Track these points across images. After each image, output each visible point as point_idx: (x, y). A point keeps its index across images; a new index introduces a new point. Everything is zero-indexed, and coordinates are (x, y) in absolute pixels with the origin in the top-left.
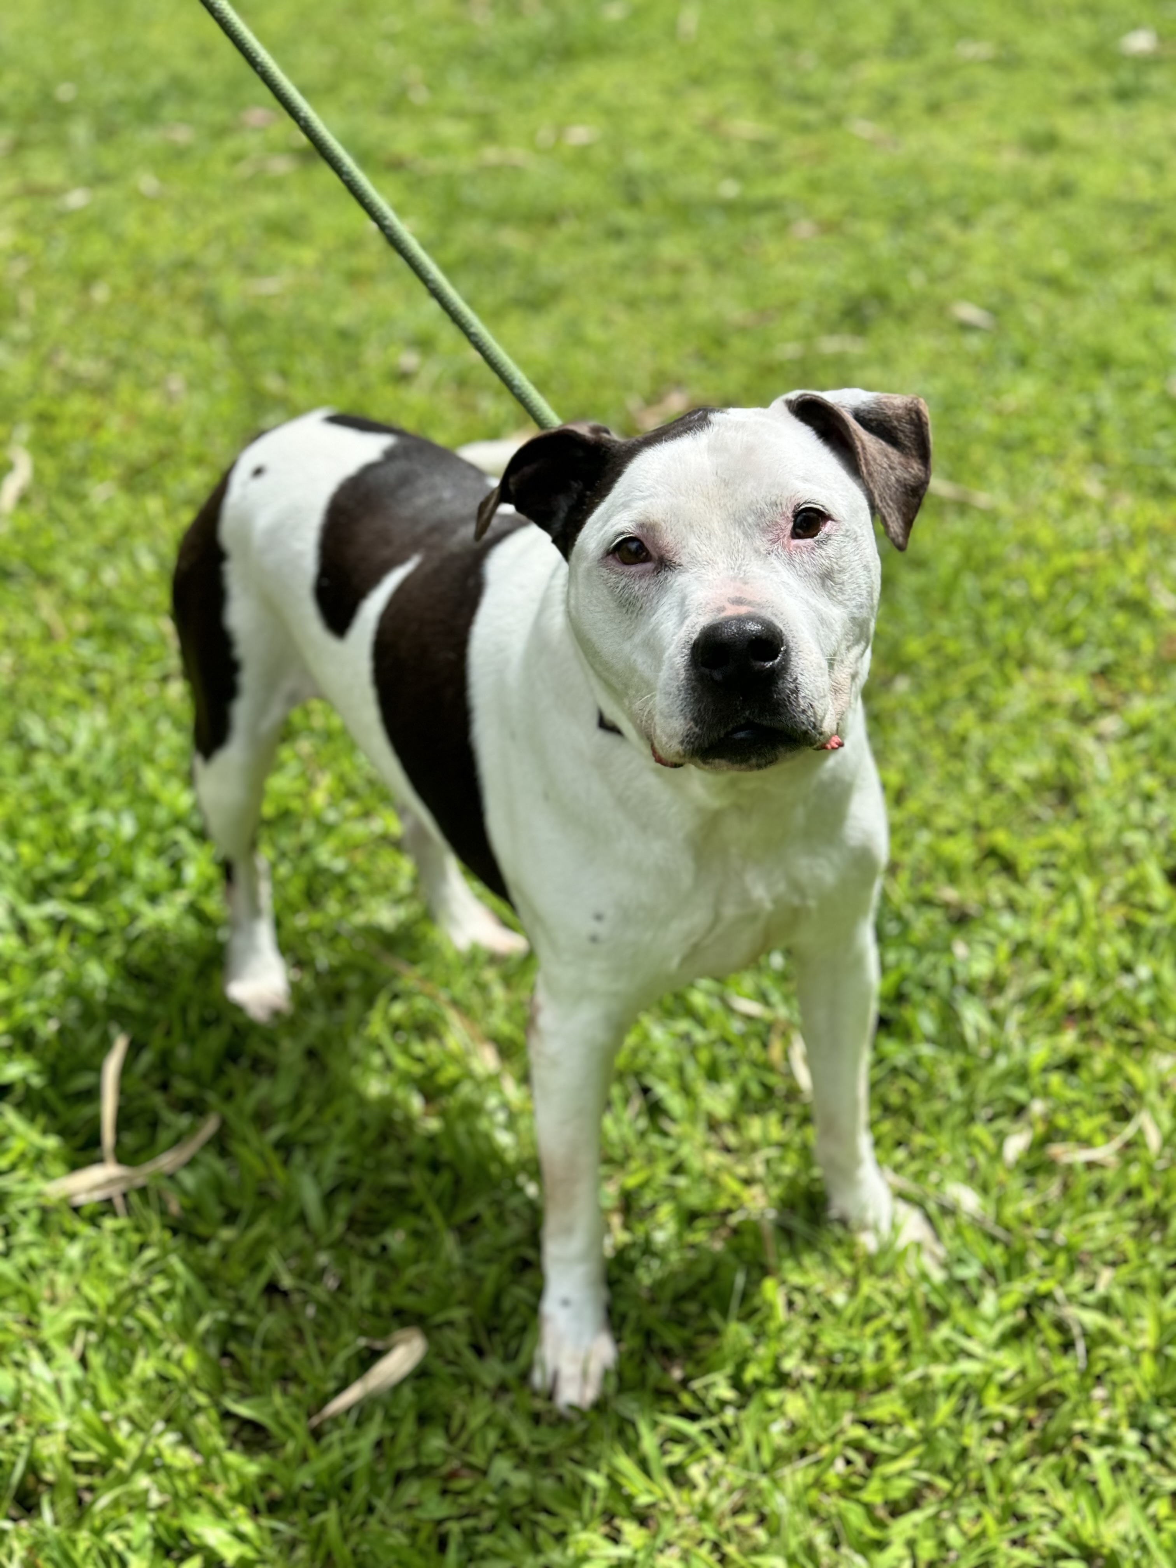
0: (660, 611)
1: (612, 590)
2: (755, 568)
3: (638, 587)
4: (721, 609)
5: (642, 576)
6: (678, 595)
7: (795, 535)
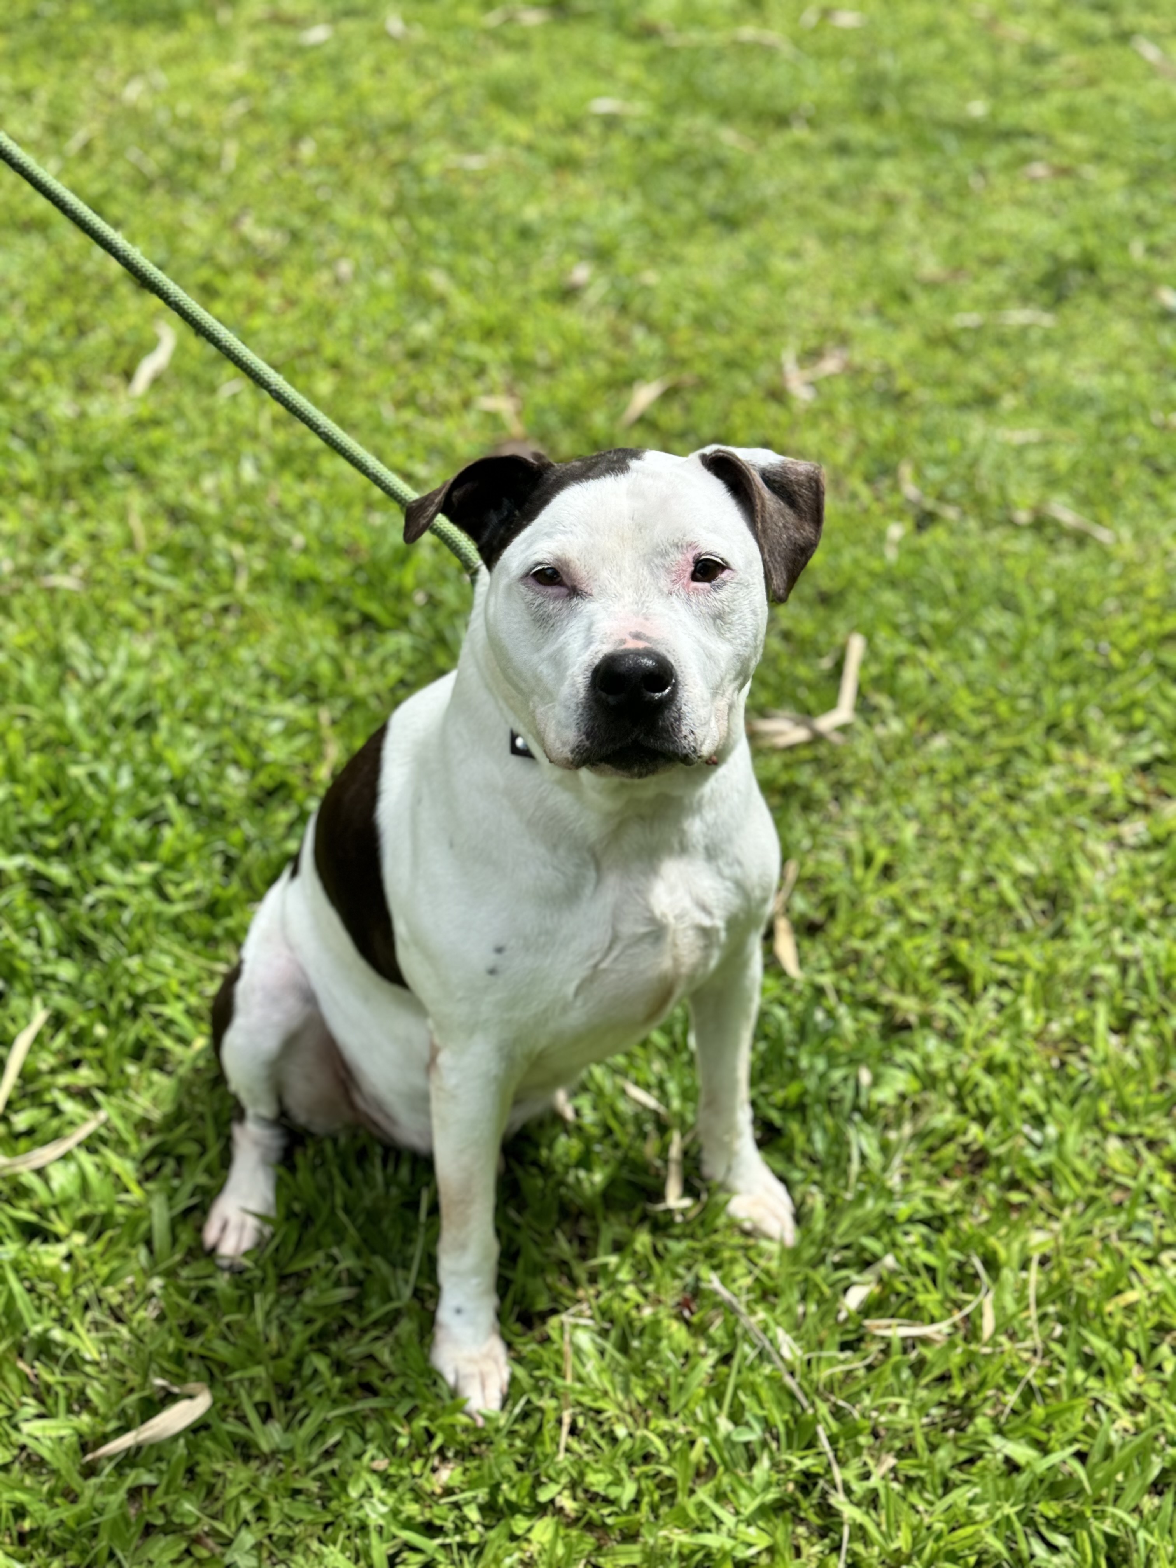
0: (569, 632)
1: (529, 605)
2: (657, 605)
3: (552, 607)
4: (623, 642)
5: (556, 598)
6: (585, 622)
7: (694, 578)
